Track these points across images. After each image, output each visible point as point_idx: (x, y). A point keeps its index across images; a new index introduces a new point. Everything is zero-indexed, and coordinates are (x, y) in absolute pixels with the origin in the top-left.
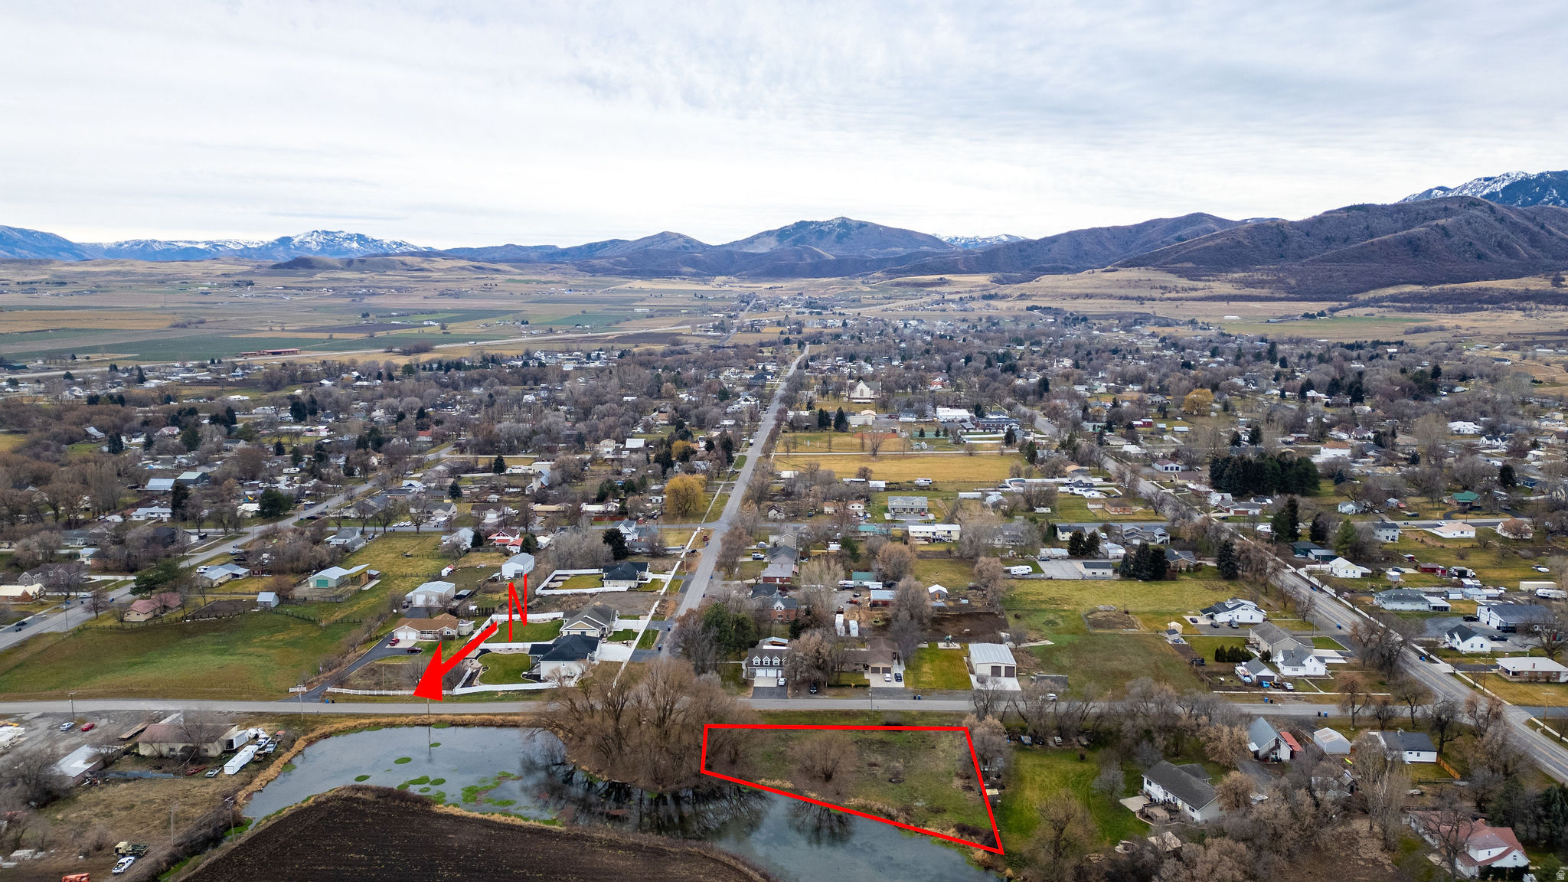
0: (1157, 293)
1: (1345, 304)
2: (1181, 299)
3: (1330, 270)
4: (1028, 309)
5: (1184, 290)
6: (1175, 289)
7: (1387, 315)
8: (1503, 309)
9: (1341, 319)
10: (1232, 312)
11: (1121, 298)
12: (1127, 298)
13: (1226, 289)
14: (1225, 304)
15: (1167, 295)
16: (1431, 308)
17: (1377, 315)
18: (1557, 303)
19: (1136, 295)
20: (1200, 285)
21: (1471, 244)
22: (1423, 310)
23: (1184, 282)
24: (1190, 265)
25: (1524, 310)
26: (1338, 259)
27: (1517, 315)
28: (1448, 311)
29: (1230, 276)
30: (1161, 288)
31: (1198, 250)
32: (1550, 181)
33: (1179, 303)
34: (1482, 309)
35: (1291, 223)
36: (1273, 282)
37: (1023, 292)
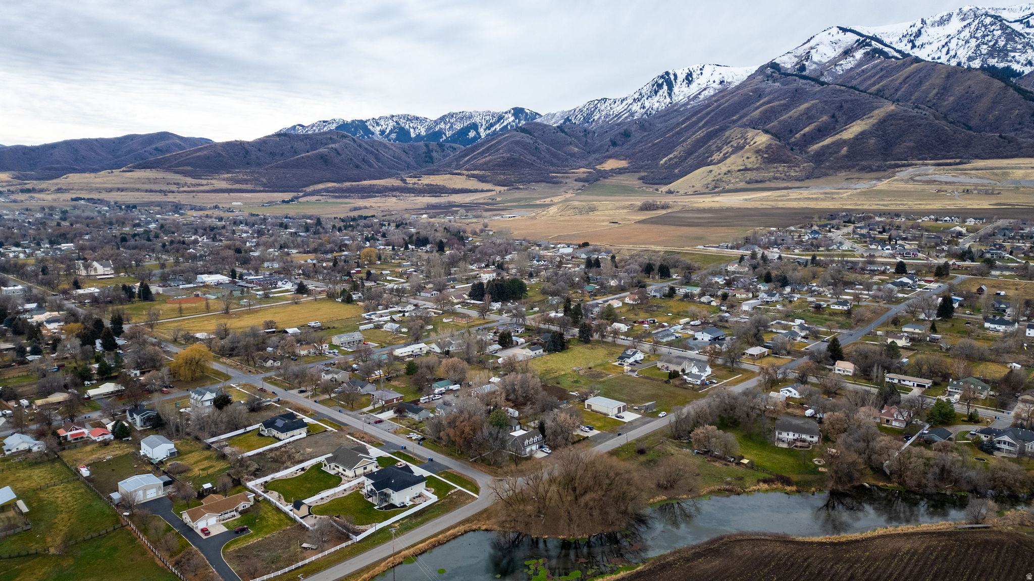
0: (174, 188)
1: (301, 194)
2: (193, 192)
3: (284, 173)
4: (73, 200)
5: (194, 185)
6: (186, 184)
7: (328, 200)
8: (386, 196)
9: (304, 203)
10: (236, 200)
11: (147, 191)
12: (151, 191)
13: (224, 185)
14: (226, 195)
15: (182, 189)
16: (349, 196)
17: (323, 201)
18: (409, 193)
19: (158, 189)
20: (204, 182)
21: (351, 159)
22: (346, 197)
23: (189, 180)
24: (189, 168)
25: (395, 196)
26: (286, 166)
27: (394, 199)
28: (359, 198)
29: (223, 176)
30: (175, 184)
31: (192, 158)
32: (358, 125)
33: (194, 194)
34: (375, 197)
35: (248, 143)
36: (253, 180)
37: (59, 186)
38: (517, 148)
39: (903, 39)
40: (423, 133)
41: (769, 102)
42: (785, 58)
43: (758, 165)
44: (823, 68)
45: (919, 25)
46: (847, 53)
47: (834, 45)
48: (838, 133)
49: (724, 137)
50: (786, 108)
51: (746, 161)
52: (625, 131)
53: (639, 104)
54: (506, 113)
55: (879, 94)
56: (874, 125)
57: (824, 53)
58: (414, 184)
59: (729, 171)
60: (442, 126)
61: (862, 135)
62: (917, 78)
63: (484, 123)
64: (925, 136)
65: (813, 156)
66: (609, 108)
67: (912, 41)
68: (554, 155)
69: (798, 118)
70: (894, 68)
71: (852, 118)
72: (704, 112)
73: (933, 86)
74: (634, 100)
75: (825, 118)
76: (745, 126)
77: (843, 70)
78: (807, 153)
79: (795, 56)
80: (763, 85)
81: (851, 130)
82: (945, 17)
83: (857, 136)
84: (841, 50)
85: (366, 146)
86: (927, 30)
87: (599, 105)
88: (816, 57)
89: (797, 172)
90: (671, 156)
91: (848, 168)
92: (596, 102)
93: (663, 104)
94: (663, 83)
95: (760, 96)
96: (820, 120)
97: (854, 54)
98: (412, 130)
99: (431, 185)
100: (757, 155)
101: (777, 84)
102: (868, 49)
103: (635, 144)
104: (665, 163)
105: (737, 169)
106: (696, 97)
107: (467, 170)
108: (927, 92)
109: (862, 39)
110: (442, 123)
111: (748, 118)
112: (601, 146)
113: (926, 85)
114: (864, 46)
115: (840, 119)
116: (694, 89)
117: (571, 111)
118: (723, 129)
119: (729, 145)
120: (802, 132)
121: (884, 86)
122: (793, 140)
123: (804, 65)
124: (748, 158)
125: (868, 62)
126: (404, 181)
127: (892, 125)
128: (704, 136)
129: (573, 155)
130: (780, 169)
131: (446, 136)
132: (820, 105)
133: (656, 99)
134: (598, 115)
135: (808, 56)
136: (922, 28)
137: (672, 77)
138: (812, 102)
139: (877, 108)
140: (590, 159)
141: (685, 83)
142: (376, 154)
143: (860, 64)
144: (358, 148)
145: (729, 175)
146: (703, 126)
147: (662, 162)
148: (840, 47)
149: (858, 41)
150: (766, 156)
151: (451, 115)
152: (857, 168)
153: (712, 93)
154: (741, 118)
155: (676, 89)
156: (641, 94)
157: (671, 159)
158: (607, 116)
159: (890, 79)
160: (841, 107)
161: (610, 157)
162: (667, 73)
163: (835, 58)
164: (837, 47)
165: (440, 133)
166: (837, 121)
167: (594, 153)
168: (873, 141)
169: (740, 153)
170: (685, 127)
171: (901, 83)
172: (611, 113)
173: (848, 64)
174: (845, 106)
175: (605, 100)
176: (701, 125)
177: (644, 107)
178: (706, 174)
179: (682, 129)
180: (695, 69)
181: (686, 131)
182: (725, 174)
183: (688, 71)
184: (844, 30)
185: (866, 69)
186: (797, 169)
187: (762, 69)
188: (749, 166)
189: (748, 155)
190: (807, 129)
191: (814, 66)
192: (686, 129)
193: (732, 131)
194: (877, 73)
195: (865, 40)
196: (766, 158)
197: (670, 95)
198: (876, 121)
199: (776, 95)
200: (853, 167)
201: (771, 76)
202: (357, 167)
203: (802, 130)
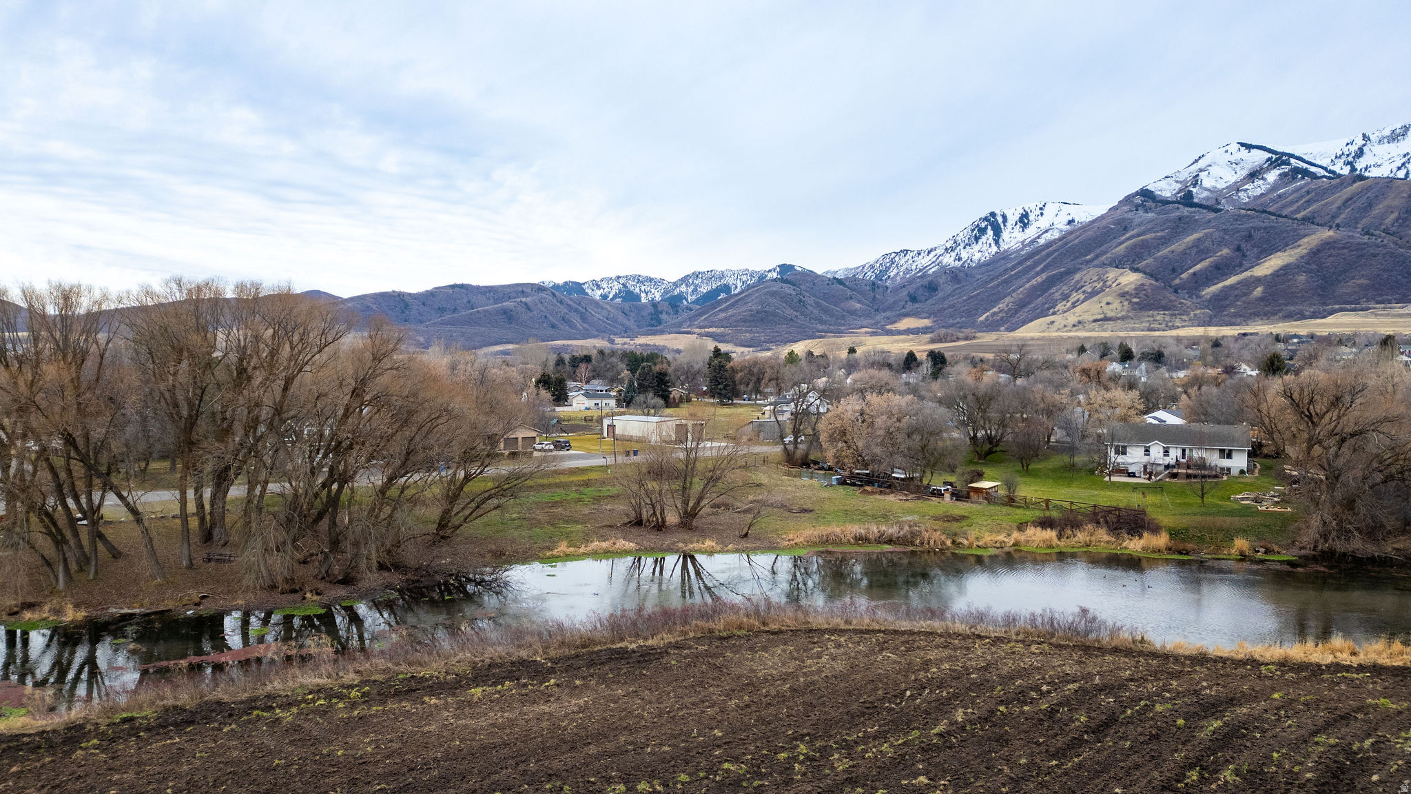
3: (450, 331)
21: (545, 317)
26: (454, 323)
35: (410, 295)
38: (773, 300)
39: (1336, 161)
40: (658, 297)
41: (1139, 235)
42: (1163, 184)
43: (1123, 313)
44: (1218, 195)
45: (1360, 142)
46: (1254, 175)
47: (1234, 165)
48: (1246, 270)
49: (1073, 281)
50: (1165, 241)
51: (1106, 308)
52: (930, 283)
53: (953, 254)
54: (770, 271)
55: (1309, 220)
56: (1302, 257)
57: (1219, 177)
58: (625, 344)
59: (1079, 322)
60: (683, 288)
61: (1285, 270)
62: (1364, 199)
63: (739, 285)
64: (1384, 270)
65: (1209, 301)
66: (911, 262)
67: (1350, 163)
68: (825, 311)
69: (1184, 253)
70: (1327, 189)
71: (1266, 250)
72: (1044, 253)
73: (1390, 210)
74: (946, 249)
75: (1225, 251)
76: (1103, 265)
77: (1249, 197)
78: (1198, 297)
79: (1177, 182)
80: (1130, 215)
81: (1267, 264)
82: (1398, 131)
83: (1277, 271)
84: (1245, 173)
85: (570, 303)
86: (1372, 148)
87: (897, 259)
88: (1207, 182)
89: (1185, 321)
90: (995, 310)
91: (1265, 315)
92: (893, 255)
93: (987, 255)
94: (986, 227)
95: (1126, 229)
96: (1219, 254)
97: (1265, 176)
98: (643, 295)
99: (647, 345)
100: (1122, 299)
101: (1150, 215)
102: (1286, 169)
103: (944, 299)
104: (987, 319)
105: (1091, 318)
106: (1033, 241)
107: (701, 327)
108: (1383, 216)
109: (1274, 157)
110: (684, 286)
111: (1108, 255)
112: (895, 303)
113: (1378, 209)
114: (1279, 165)
115: (1248, 253)
116: (1031, 232)
117: (858, 268)
118: (1070, 272)
119: (1080, 291)
120: (1191, 271)
121: (1313, 212)
122: (1177, 281)
123: (1190, 192)
124: (1108, 304)
125: (1286, 185)
126: (612, 342)
127: (1330, 256)
128: (1044, 281)
129: (853, 313)
130: (1158, 318)
131: (687, 300)
132: (1217, 235)
133: (976, 247)
134: (895, 271)
135: (1196, 181)
136: (1364, 145)
137: (1000, 220)
138: (1206, 231)
139: (1305, 236)
140: (878, 318)
141: (1018, 226)
142: (581, 313)
143: (1274, 187)
144: (558, 304)
145: (1080, 326)
146: (1043, 271)
147: (982, 318)
148: (1243, 169)
149: (1269, 159)
150: (1135, 300)
151: (696, 275)
152: (1281, 315)
153: (1056, 235)
154: (1097, 256)
155: (1005, 235)
156: (955, 242)
157: (995, 314)
158: (908, 271)
159: (1323, 202)
160: (1250, 236)
161: (907, 315)
162: (993, 214)
163: (1236, 183)
164: (1238, 168)
165: (681, 297)
166: (1244, 256)
167: (884, 311)
168: (1303, 278)
169: (1095, 299)
170: (1015, 274)
171: (1339, 208)
172: (914, 267)
173: (1256, 189)
174: (1256, 235)
175: (906, 252)
176: (1038, 269)
177: (960, 259)
178: (1044, 327)
179: (1012, 276)
180: (1033, 208)
181: (1016, 279)
182: (1074, 326)
183: (1022, 211)
184: (1249, 147)
185: (1285, 193)
186: (1185, 317)
187: (1128, 200)
188: (1110, 314)
189: (1109, 299)
190: (1198, 267)
191: (1206, 194)
192: (1017, 276)
193: (1085, 272)
194: (1302, 197)
195: (1281, 157)
196: (1136, 303)
197: (997, 242)
198: (1305, 251)
199: (1149, 226)
200: (1274, 314)
201: (1142, 205)
202: (553, 326)
203: (1191, 268)
